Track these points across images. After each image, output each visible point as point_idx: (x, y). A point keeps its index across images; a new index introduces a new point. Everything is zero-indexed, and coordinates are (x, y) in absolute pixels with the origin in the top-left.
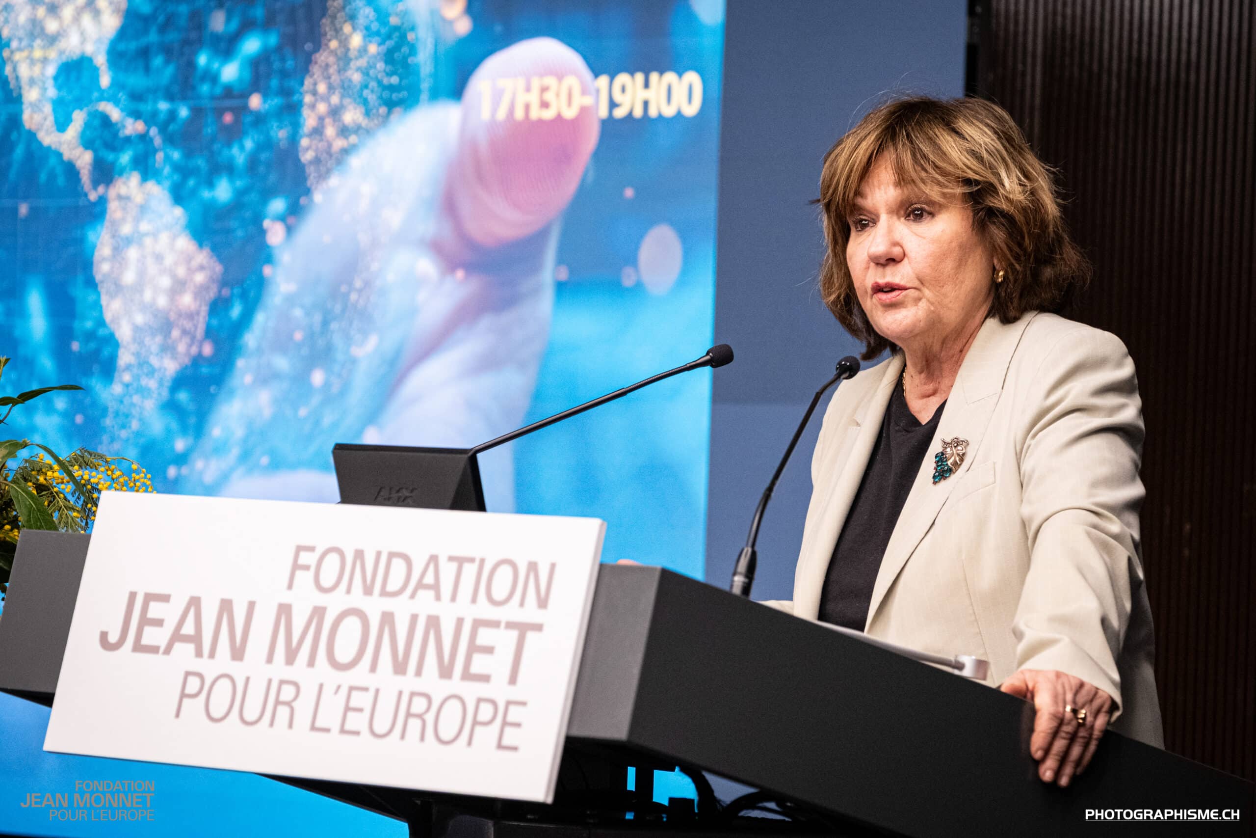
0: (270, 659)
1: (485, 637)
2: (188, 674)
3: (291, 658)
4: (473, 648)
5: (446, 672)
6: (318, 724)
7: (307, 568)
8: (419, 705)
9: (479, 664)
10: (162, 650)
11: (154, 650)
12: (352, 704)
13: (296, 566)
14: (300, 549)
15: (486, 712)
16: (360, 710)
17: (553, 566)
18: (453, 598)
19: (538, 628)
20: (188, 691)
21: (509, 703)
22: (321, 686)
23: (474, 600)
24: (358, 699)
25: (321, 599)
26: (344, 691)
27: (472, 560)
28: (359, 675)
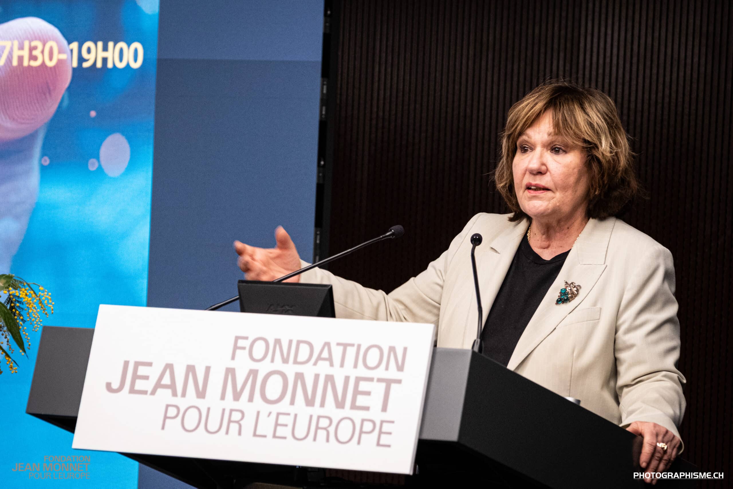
0: (223, 397)
1: (363, 386)
2: (168, 406)
3: (237, 396)
4: (357, 392)
5: (340, 405)
6: (258, 433)
7: (244, 348)
8: (324, 423)
9: (361, 401)
10: (149, 392)
11: (145, 392)
12: (280, 422)
13: (236, 347)
14: (237, 338)
15: (368, 426)
16: (286, 425)
17: (405, 349)
18: (342, 365)
19: (399, 382)
20: (169, 415)
21: (382, 422)
22: (258, 413)
23: (355, 366)
24: (282, 420)
25: (255, 366)
26: (273, 416)
27: (353, 345)
28: (284, 406)
